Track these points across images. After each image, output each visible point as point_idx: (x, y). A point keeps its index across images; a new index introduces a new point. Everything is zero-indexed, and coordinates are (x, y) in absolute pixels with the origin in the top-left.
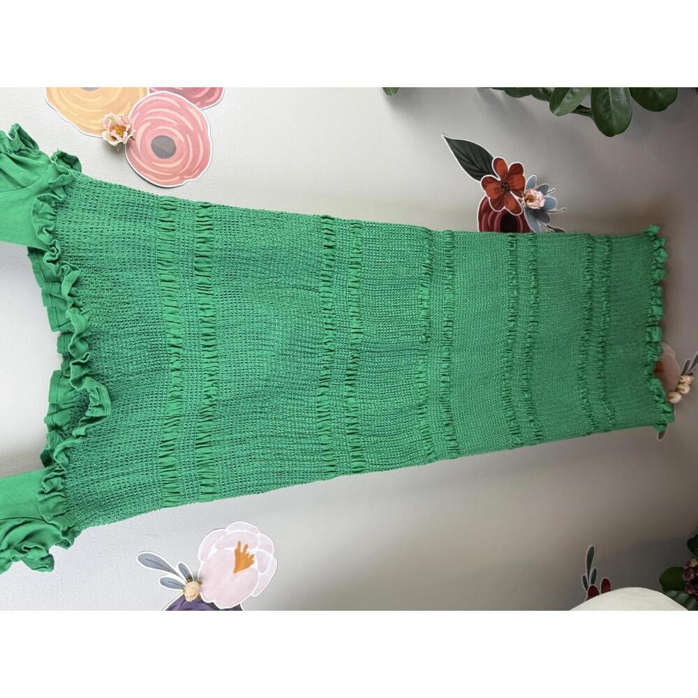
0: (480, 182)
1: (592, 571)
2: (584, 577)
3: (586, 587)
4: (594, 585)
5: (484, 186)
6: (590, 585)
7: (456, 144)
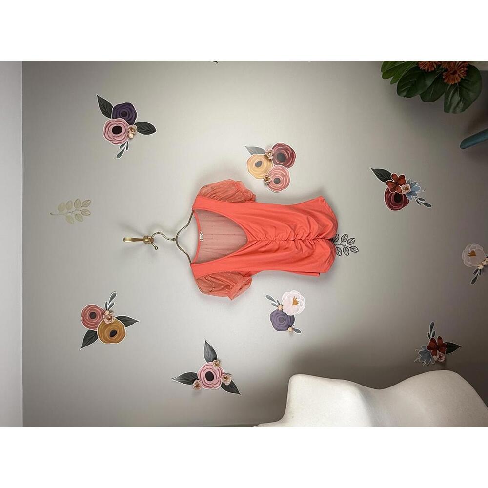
2: (429, 334)
4: (434, 337)
5: (387, 184)
6: (431, 337)
7: (376, 171)
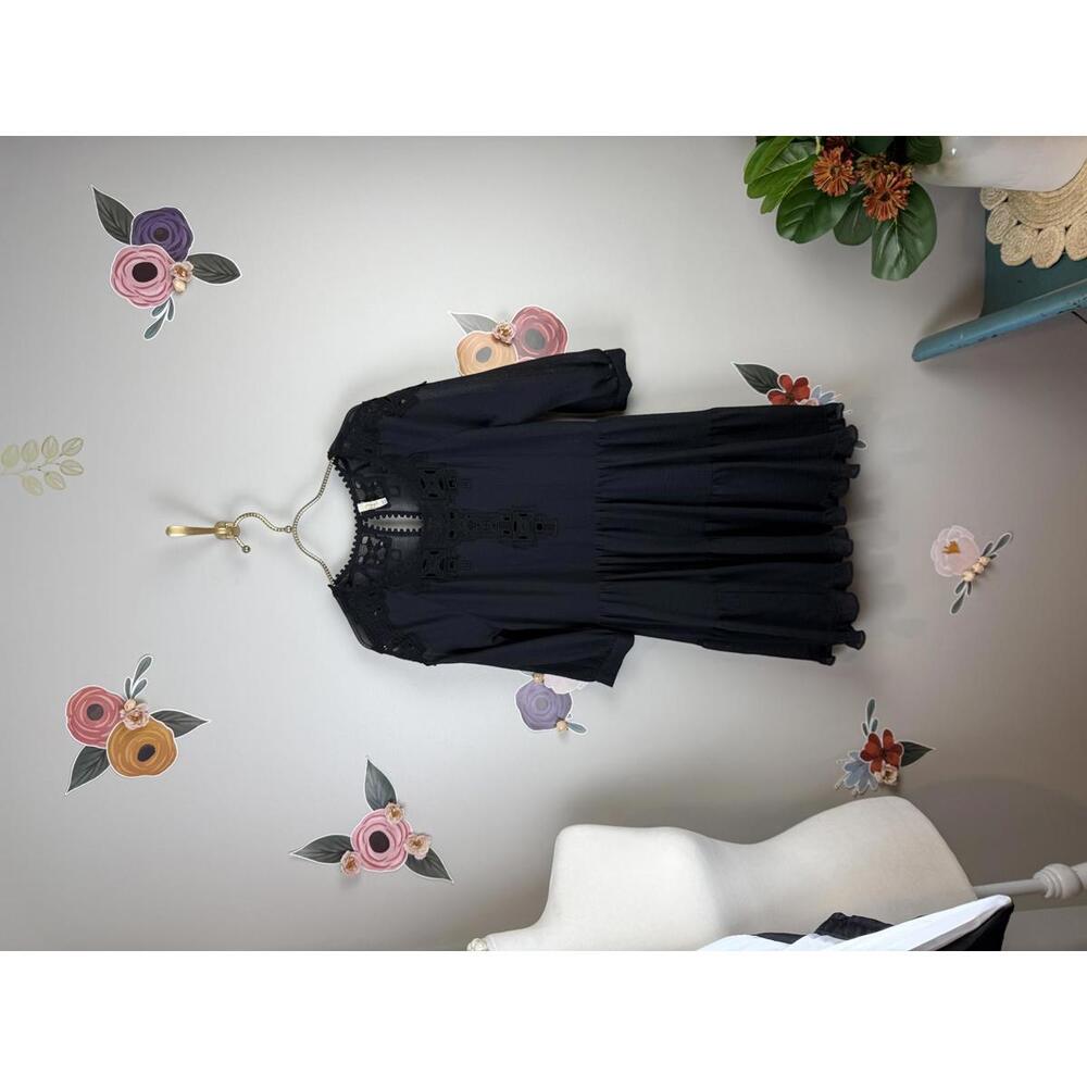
0: (766, 396)
1: (872, 720)
2: (864, 725)
3: (866, 733)
4: (876, 733)
5: (770, 398)
6: (870, 732)
7: (745, 369)
